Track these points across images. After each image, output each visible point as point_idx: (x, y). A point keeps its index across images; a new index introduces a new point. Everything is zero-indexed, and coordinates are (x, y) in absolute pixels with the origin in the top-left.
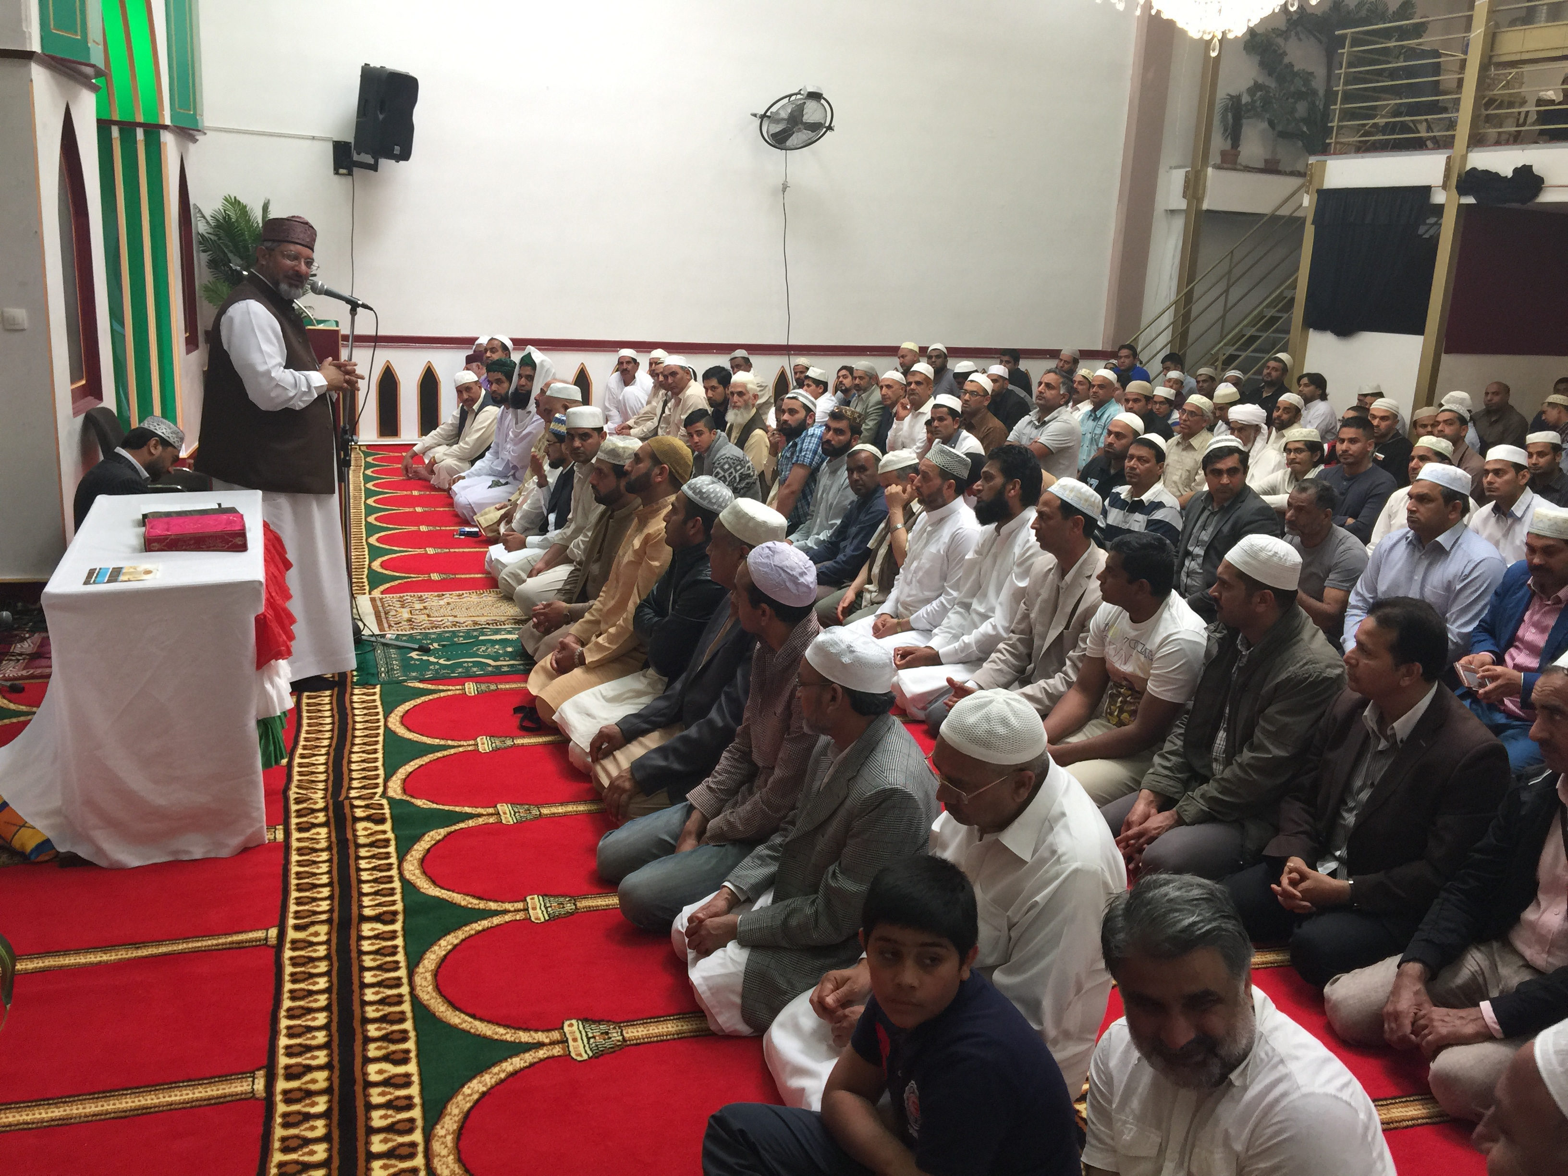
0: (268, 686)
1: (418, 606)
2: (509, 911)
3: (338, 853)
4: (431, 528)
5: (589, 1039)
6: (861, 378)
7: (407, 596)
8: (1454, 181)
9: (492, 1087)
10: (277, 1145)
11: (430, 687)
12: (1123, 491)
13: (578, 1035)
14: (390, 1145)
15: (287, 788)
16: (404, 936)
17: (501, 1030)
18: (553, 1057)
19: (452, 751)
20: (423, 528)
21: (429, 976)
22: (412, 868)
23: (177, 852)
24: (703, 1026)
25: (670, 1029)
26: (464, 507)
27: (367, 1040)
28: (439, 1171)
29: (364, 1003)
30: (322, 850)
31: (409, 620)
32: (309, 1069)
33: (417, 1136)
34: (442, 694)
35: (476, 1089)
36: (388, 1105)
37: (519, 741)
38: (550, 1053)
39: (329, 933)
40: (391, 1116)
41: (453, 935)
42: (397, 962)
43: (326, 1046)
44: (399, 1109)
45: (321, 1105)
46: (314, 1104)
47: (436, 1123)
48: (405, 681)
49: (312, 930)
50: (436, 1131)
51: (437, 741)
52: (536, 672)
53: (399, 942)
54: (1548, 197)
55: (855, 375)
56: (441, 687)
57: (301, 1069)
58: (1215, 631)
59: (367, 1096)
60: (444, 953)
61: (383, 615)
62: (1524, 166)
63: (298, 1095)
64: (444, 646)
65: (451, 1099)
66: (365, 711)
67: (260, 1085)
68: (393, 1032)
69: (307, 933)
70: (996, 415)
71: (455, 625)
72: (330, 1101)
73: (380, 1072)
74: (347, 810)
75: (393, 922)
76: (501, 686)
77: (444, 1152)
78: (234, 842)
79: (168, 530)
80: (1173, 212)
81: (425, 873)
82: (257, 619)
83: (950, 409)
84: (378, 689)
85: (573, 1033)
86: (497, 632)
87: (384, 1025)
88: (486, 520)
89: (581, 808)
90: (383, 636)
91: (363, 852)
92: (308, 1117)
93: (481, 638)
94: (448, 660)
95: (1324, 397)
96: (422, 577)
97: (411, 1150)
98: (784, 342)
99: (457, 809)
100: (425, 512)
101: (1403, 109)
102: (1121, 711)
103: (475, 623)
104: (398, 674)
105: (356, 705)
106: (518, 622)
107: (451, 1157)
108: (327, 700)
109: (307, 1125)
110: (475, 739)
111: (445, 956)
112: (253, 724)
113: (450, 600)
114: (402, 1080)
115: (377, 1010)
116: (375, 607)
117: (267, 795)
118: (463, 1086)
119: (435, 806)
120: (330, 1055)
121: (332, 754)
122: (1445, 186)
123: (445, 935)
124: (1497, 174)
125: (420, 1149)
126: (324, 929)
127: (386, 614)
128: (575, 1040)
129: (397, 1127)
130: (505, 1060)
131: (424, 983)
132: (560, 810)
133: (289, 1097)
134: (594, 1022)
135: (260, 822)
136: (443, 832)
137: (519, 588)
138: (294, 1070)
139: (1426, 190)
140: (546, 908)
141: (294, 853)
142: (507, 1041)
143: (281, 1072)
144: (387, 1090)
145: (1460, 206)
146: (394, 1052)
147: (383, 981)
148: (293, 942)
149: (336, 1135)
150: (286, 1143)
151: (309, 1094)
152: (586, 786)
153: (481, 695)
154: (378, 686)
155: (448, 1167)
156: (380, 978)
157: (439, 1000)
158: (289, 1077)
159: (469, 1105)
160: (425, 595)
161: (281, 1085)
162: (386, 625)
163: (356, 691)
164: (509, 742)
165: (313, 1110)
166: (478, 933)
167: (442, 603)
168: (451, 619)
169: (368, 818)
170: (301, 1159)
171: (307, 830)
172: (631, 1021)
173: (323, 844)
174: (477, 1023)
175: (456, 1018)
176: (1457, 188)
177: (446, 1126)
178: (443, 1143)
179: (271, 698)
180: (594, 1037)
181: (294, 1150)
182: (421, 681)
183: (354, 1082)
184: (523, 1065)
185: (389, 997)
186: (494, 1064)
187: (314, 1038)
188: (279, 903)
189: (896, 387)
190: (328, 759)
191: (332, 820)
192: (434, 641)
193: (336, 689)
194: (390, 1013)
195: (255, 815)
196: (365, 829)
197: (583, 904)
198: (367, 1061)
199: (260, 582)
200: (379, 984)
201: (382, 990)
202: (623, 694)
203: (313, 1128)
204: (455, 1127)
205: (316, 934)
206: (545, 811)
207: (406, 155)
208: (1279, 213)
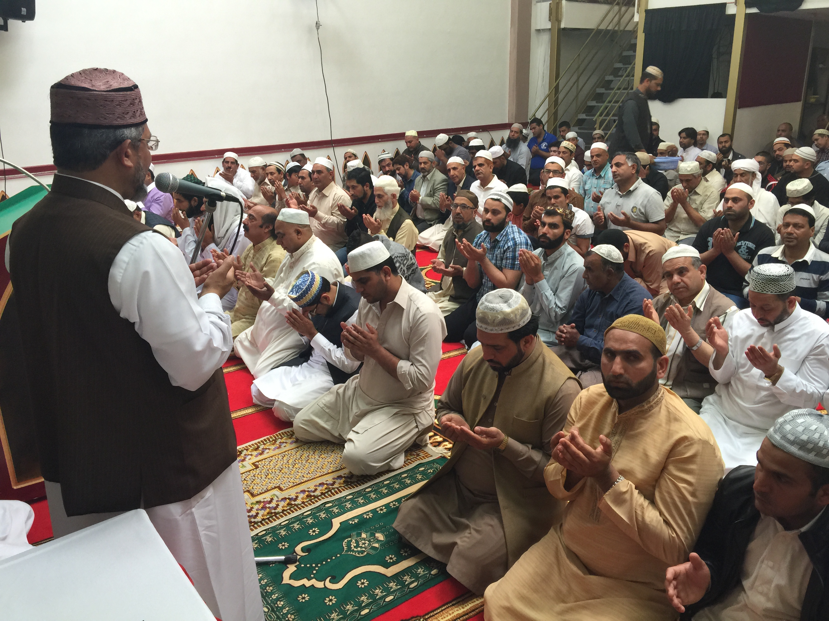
54: (808, 6)
80: (543, 30)
98: (329, 138)
122: (736, 3)
139: (722, 6)
145: (747, 15)
189: (460, 168)
207: (31, 15)
208: (600, 28)
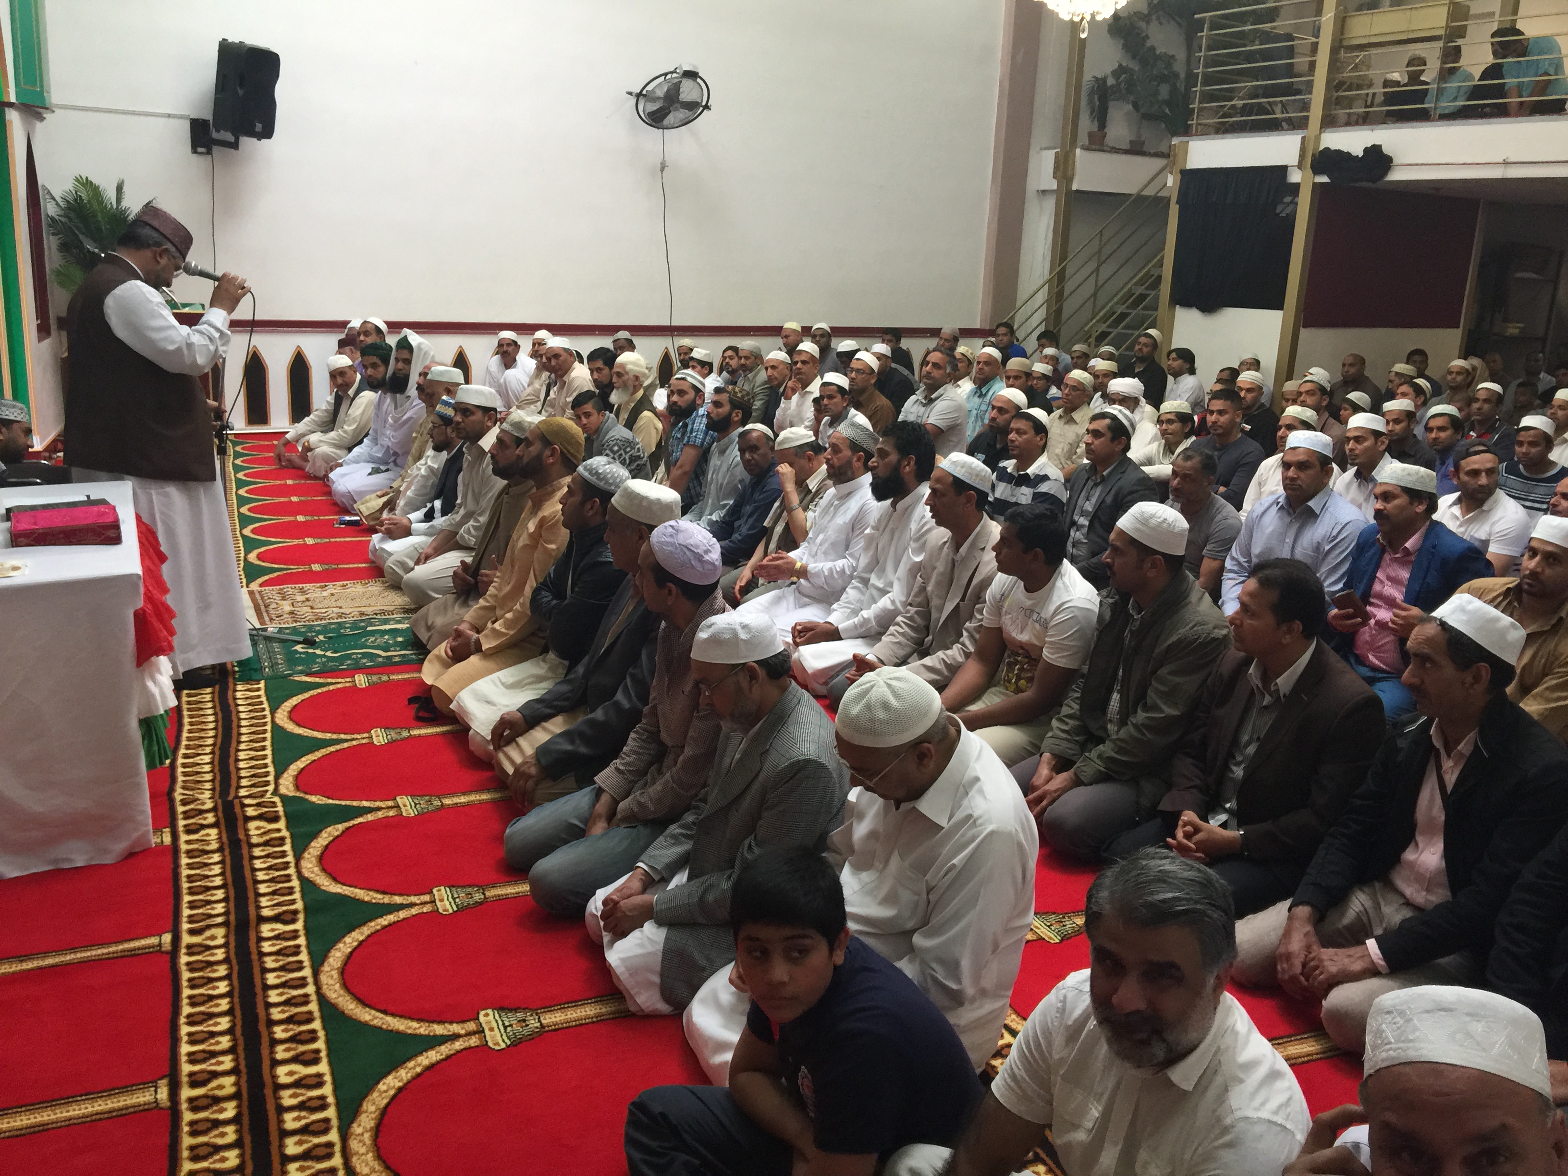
0: (150, 684)
1: (300, 598)
2: (415, 904)
3: (231, 853)
4: (309, 518)
5: (505, 1027)
6: (746, 358)
7: (288, 588)
8: (1309, 160)
9: (409, 1082)
10: (185, 1154)
11: (317, 680)
12: (1009, 465)
13: (494, 1025)
14: (305, 1146)
15: (172, 790)
16: (307, 935)
17: (415, 1024)
18: (470, 1048)
19: (346, 745)
20: (300, 518)
21: (335, 974)
22: (310, 866)
23: (56, 861)
24: (622, 1007)
25: (589, 1013)
26: (343, 495)
27: (274, 1042)
28: (358, 1170)
29: (269, 1005)
30: (213, 852)
31: (292, 613)
32: (215, 1075)
33: (333, 1136)
34: (331, 688)
35: (392, 1084)
36: (301, 1106)
37: (415, 732)
38: (467, 1044)
39: (226, 936)
40: (304, 1118)
41: (357, 931)
42: (301, 962)
43: (231, 1051)
44: (313, 1110)
45: (230, 1111)
46: (222, 1110)
47: (352, 1122)
48: (291, 675)
49: (208, 933)
50: (352, 1130)
51: (328, 736)
52: (430, 661)
53: (302, 941)
54: (1396, 175)
55: (740, 354)
56: (329, 680)
57: (206, 1076)
58: (1107, 597)
59: (278, 1098)
60: (349, 950)
61: (263, 608)
62: (1374, 146)
63: (205, 1102)
64: (330, 638)
65: (366, 1096)
66: (250, 708)
67: (163, 1094)
68: (300, 1033)
69: (203, 937)
70: (883, 393)
71: (341, 617)
72: (239, 1107)
73: (291, 1073)
74: (237, 809)
75: (294, 921)
76: (394, 677)
77: (363, 1150)
78: (118, 848)
79: (35, 524)
80: (1044, 192)
81: (324, 870)
82: (136, 614)
83: (839, 387)
84: (262, 685)
85: (489, 1022)
86: (386, 622)
87: (291, 1026)
88: (368, 509)
89: (485, 797)
90: (265, 630)
91: (257, 852)
92: (217, 1124)
93: (369, 628)
94: (335, 652)
95: (1192, 371)
96: (302, 568)
97: (328, 1150)
98: (666, 323)
99: (355, 803)
100: (300, 502)
101: (1260, 92)
102: (1019, 677)
103: (362, 614)
104: (282, 668)
105: (240, 702)
106: (407, 611)
107: (371, 1155)
108: (208, 698)
109: (216, 1132)
110: (369, 732)
111: (351, 953)
112: (134, 724)
113: (334, 591)
114: (314, 1081)
115: (283, 1012)
116: (254, 600)
117: (152, 797)
118: (378, 1083)
119: (331, 801)
120: (236, 1060)
121: (217, 753)
122: (1300, 166)
123: (350, 932)
124: (1348, 153)
125: (337, 1148)
126: (220, 932)
127: (266, 607)
128: (491, 1029)
129: (311, 1128)
130: (421, 1053)
131: (331, 982)
132: (463, 799)
133: (195, 1105)
134: (510, 1010)
135: (147, 825)
136: (341, 827)
137: (406, 577)
138: (200, 1078)
139: (1282, 170)
140: (454, 899)
141: (183, 855)
142: (421, 1035)
143: (185, 1079)
144: (298, 1091)
145: (1315, 185)
146: (303, 1053)
147: (286, 982)
148: (189, 946)
149: (247, 1140)
150: (196, 1152)
151: (217, 1100)
152: (487, 774)
153: (372, 687)
154: (263, 682)
155: (367, 1165)
156: (283, 979)
157: (348, 998)
158: (194, 1085)
159: (385, 1101)
160: (307, 586)
161: (186, 1093)
162: (267, 619)
163: (239, 687)
164: (405, 734)
165: (222, 1116)
166: (384, 927)
167: (325, 594)
168: (336, 610)
169: (260, 817)
170: (212, 1166)
171: (196, 832)
172: (549, 1007)
173: (214, 846)
174: (389, 1019)
175: (366, 1015)
176: (1312, 167)
177: (363, 1124)
178: (360, 1141)
179: (153, 695)
180: (511, 1025)
181: (205, 1158)
182: (308, 675)
183: (262, 1085)
184: (439, 1057)
185: (294, 997)
186: (409, 1059)
187: (218, 1043)
188: (171, 908)
189: (781, 367)
190: (213, 758)
191: (222, 821)
192: (319, 633)
193: (217, 687)
194: (296, 1014)
195: (140, 818)
196: (258, 828)
197: (491, 893)
198: (276, 1063)
199: (138, 575)
200: (283, 985)
201: (286, 990)
202: (523, 679)
203: (223, 1135)
204: (372, 1124)
205: (213, 938)
206: (447, 801)
207: (268, 132)
208: (1144, 193)
